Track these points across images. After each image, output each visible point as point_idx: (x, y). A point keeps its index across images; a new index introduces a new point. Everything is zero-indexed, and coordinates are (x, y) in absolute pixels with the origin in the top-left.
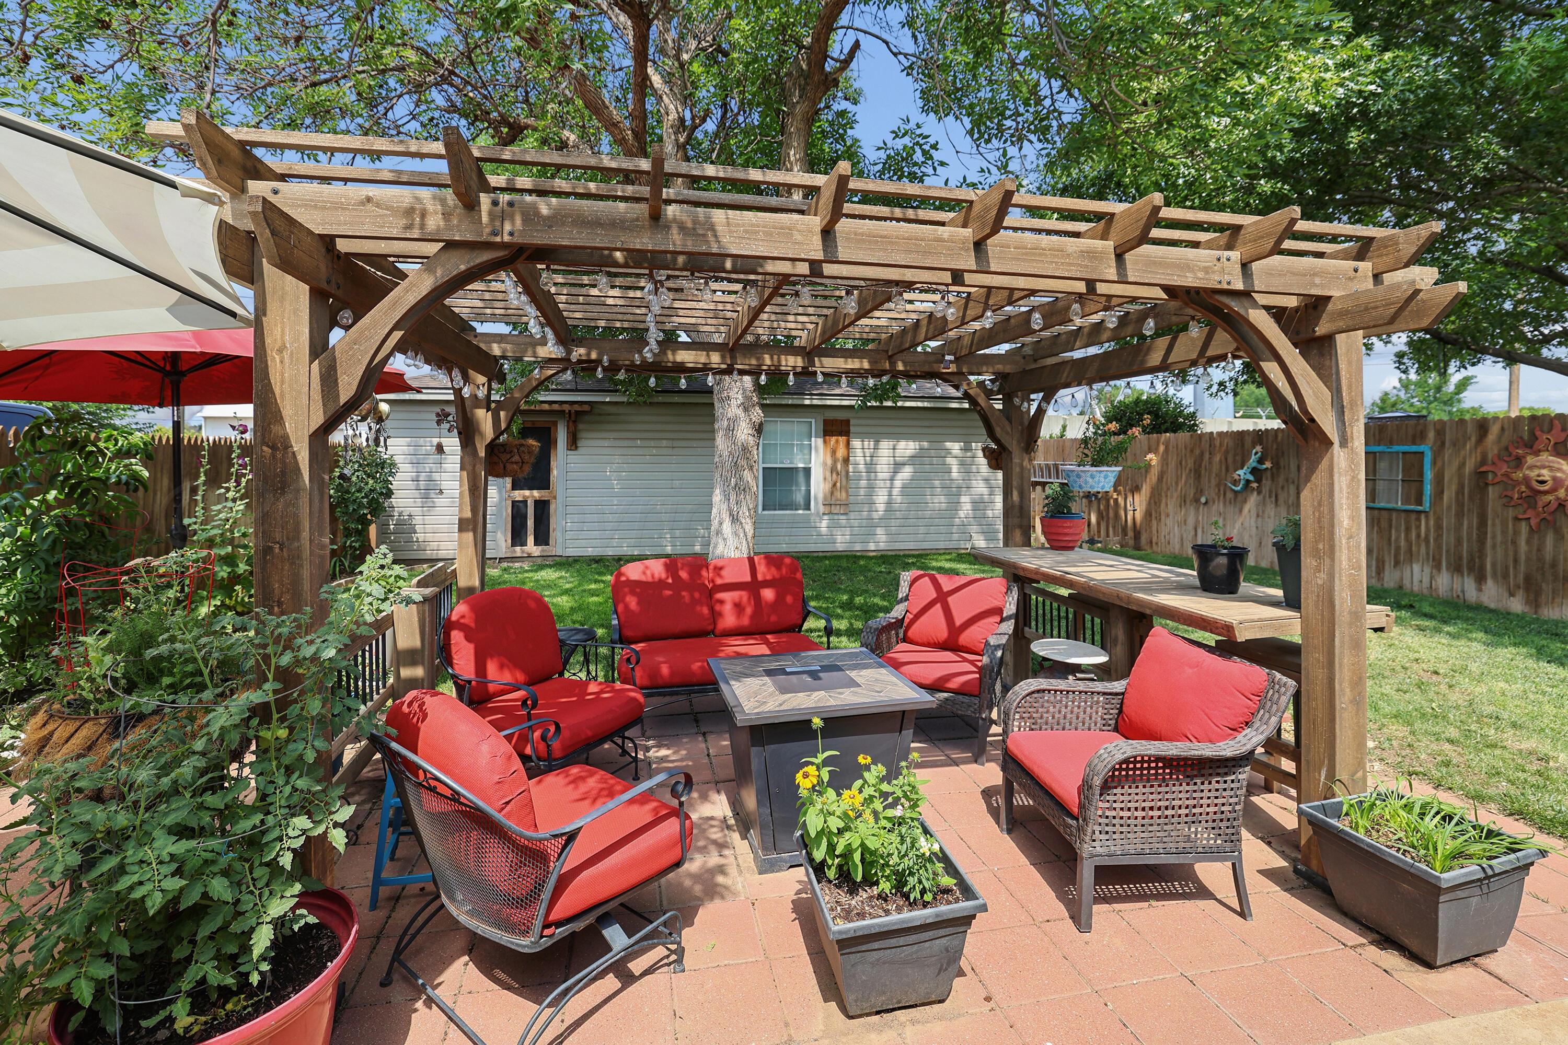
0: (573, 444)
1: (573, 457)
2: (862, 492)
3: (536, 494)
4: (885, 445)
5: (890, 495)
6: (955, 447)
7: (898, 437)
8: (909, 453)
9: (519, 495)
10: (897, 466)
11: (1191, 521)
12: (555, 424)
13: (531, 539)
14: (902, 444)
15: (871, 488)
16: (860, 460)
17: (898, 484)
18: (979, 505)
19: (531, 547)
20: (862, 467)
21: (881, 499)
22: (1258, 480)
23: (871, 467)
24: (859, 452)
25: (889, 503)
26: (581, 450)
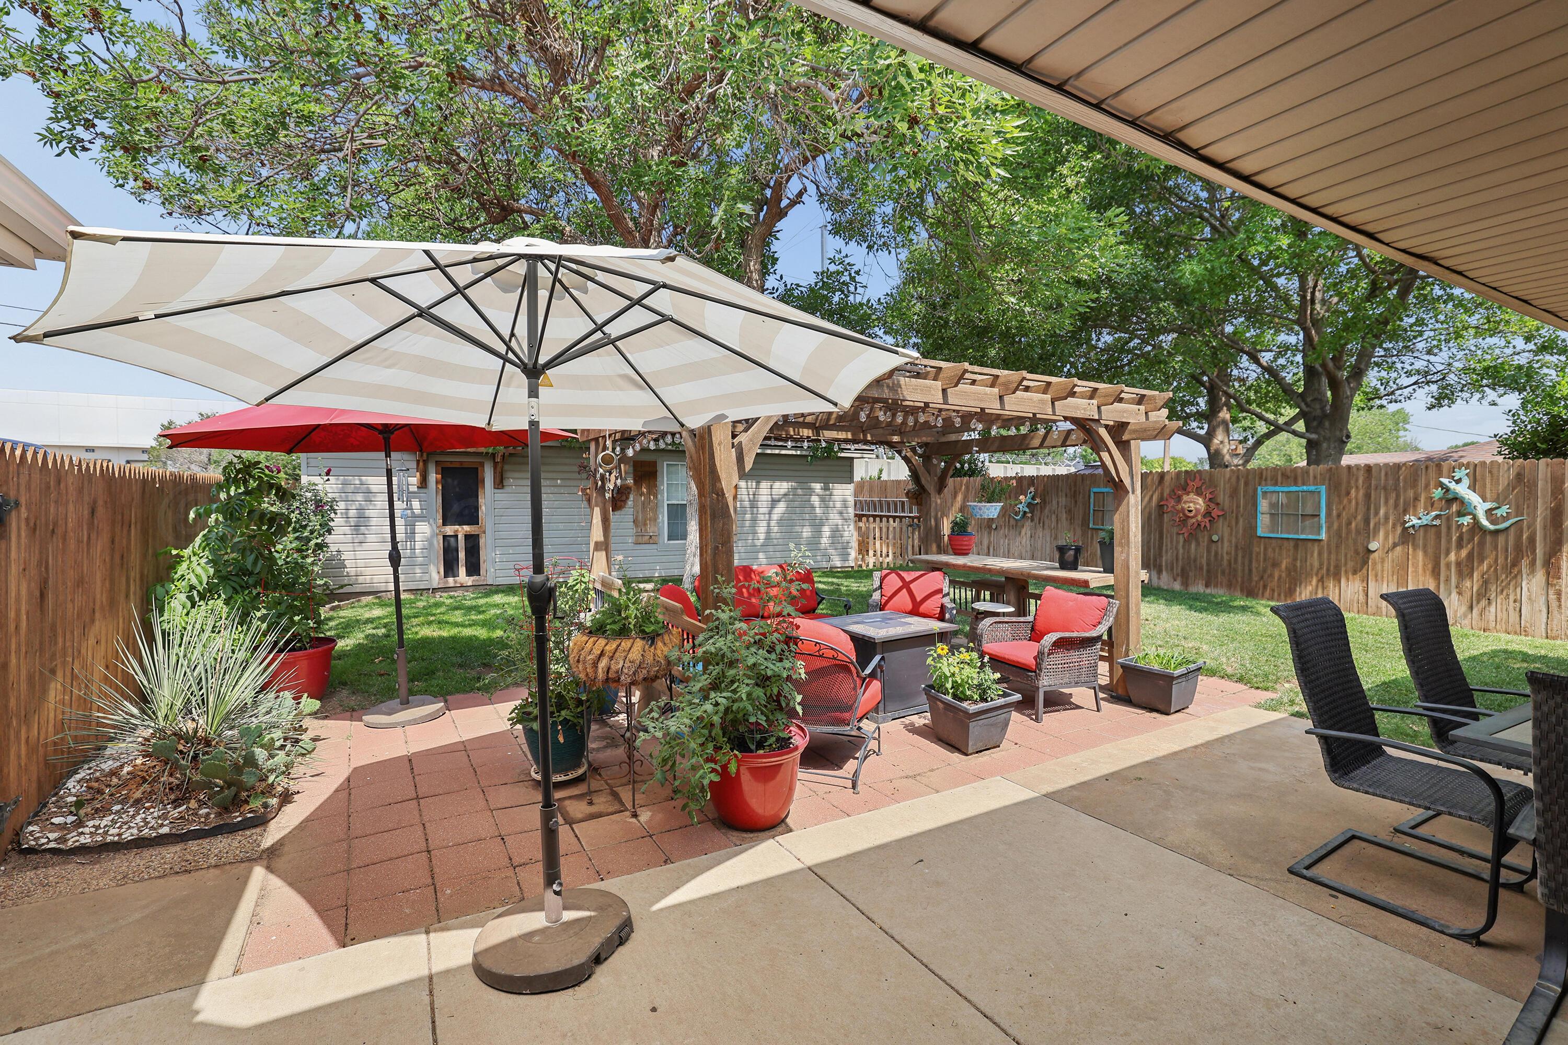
0: (500, 483)
1: (500, 495)
2: (747, 524)
3: (467, 528)
4: (764, 485)
5: (769, 526)
6: (817, 487)
7: (774, 478)
8: (782, 492)
9: (449, 530)
10: (774, 502)
11: (985, 542)
12: (482, 465)
13: (462, 571)
14: (777, 485)
15: (754, 520)
16: (746, 498)
17: (775, 517)
18: (836, 533)
19: (463, 576)
20: (747, 504)
21: (762, 530)
22: (1032, 512)
23: (754, 504)
24: (744, 491)
25: (768, 532)
26: (507, 489)
